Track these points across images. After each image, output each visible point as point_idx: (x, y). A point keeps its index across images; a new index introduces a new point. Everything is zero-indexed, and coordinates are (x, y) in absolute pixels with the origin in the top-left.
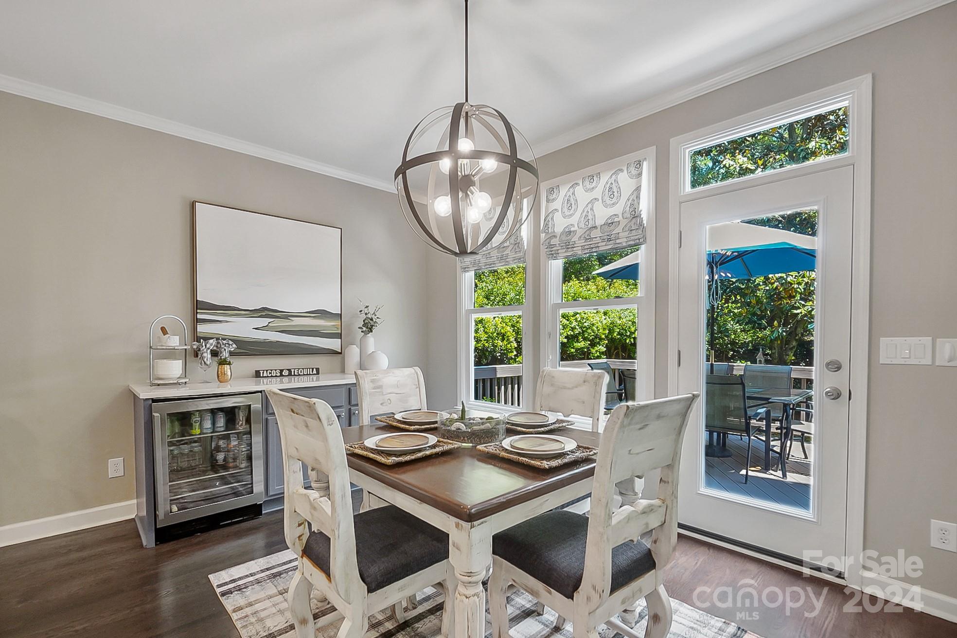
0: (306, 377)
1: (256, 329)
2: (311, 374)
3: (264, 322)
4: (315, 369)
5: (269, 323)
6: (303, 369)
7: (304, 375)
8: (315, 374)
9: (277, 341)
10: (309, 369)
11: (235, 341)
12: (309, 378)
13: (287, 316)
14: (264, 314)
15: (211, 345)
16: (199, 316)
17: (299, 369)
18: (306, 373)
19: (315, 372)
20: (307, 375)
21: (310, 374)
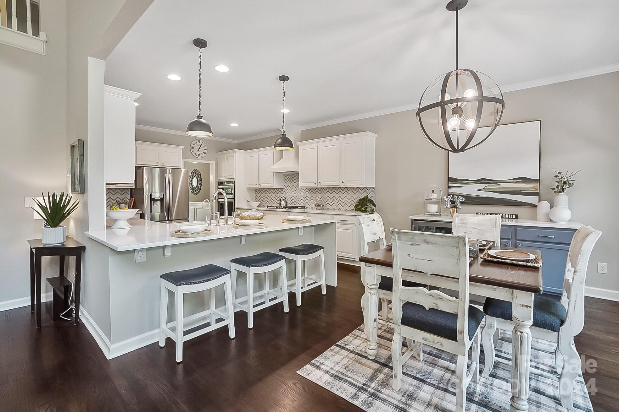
0: (507, 220)
1: (477, 190)
2: (512, 218)
3: (483, 186)
4: (514, 215)
5: (485, 187)
6: (506, 214)
7: (506, 218)
8: (514, 218)
9: (490, 197)
10: (509, 215)
11: (463, 196)
12: (509, 220)
13: (496, 183)
14: (482, 182)
15: (449, 198)
16: (450, 185)
17: (503, 214)
18: (508, 217)
19: (514, 217)
20: (508, 218)
21: (510, 218)
